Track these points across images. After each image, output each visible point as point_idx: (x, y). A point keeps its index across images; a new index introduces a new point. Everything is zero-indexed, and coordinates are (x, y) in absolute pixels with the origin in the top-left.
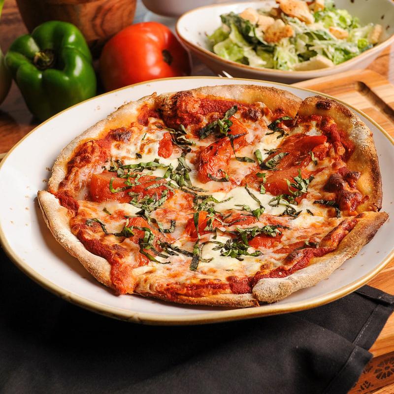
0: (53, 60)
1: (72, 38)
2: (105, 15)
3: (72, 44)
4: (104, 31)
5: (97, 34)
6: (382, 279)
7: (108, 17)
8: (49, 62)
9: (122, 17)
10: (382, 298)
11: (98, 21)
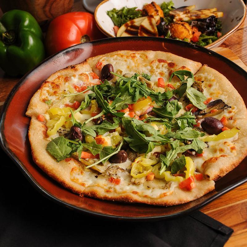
0: (14, 38)
1: (27, 23)
2: (52, 4)
3: (27, 27)
4: (52, 15)
5: (47, 16)
6: (222, 214)
7: (54, 5)
8: (12, 39)
9: (64, 5)
10: (221, 229)
11: (47, 9)
